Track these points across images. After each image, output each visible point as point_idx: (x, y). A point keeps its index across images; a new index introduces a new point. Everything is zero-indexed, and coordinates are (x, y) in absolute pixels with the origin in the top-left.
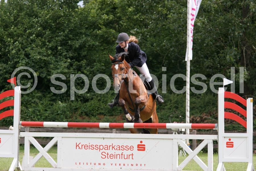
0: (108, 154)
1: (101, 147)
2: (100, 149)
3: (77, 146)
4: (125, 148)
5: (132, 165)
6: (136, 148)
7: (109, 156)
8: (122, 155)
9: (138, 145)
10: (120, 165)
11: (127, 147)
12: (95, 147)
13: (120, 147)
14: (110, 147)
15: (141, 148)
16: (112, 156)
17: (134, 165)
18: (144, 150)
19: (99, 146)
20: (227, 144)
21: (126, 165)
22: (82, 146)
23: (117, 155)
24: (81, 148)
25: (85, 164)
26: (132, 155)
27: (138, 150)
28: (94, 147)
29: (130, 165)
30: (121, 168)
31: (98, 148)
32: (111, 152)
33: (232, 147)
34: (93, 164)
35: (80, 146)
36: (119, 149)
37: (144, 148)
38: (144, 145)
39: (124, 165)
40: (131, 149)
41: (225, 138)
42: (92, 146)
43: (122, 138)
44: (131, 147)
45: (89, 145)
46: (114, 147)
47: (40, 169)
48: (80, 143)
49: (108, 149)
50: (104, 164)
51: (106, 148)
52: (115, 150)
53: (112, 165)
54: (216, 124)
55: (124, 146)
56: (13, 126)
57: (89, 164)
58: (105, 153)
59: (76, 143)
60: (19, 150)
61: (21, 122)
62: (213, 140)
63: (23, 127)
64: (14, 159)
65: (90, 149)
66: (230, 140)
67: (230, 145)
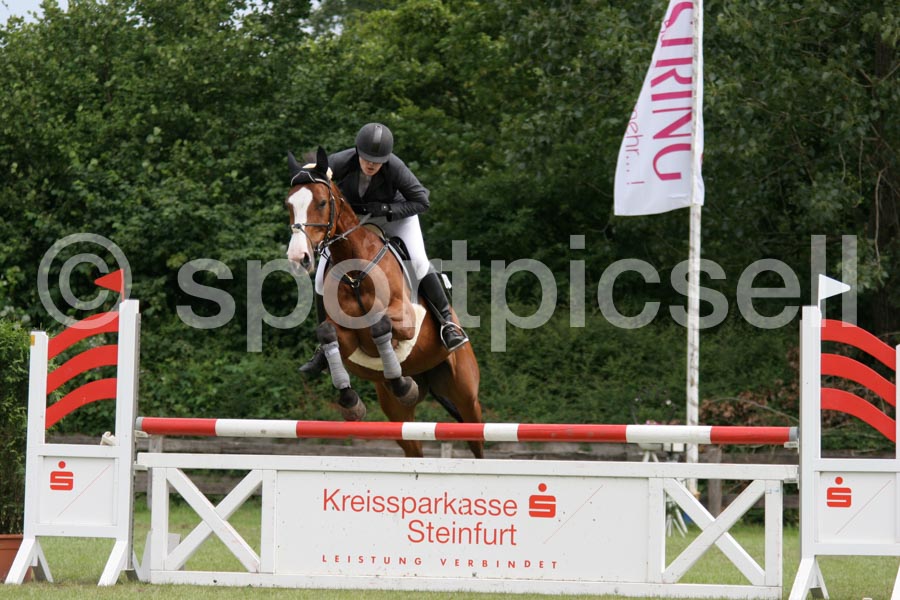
0: (430, 528)
1: (409, 505)
2: (404, 510)
3: (326, 501)
4: (488, 508)
5: (512, 564)
6: (524, 506)
7: (434, 532)
8: (477, 529)
9: (533, 499)
10: (470, 563)
11: (495, 504)
12: (387, 505)
13: (473, 504)
14: (436, 502)
15: (542, 506)
16: (442, 535)
17: (520, 564)
18: (552, 514)
19: (401, 500)
20: (830, 496)
21: (491, 563)
22: (344, 500)
23: (461, 531)
24: (341, 508)
25: (355, 560)
26: (512, 530)
27: (532, 514)
28: (385, 503)
29: (504, 564)
30: (474, 575)
31: (397, 505)
32: (440, 519)
33: (848, 504)
34: (379, 560)
35: (338, 499)
36: (467, 509)
37: (553, 508)
38: (552, 498)
39: (485, 563)
40: (508, 511)
41: (823, 474)
42: (378, 500)
43: (478, 474)
44: (508, 505)
45: (368, 498)
46: (450, 505)
47: (204, 578)
48: (338, 490)
49: (433, 509)
50: (418, 562)
51: (425, 509)
52: (455, 513)
53: (443, 564)
54: (793, 430)
55: (485, 502)
56: (113, 433)
57: (367, 560)
58: (422, 525)
59: (325, 490)
60: (132, 513)
61: (140, 420)
62: (782, 481)
63: (146, 435)
64: (117, 542)
65: (371, 509)
66: (839, 481)
67: (839, 497)
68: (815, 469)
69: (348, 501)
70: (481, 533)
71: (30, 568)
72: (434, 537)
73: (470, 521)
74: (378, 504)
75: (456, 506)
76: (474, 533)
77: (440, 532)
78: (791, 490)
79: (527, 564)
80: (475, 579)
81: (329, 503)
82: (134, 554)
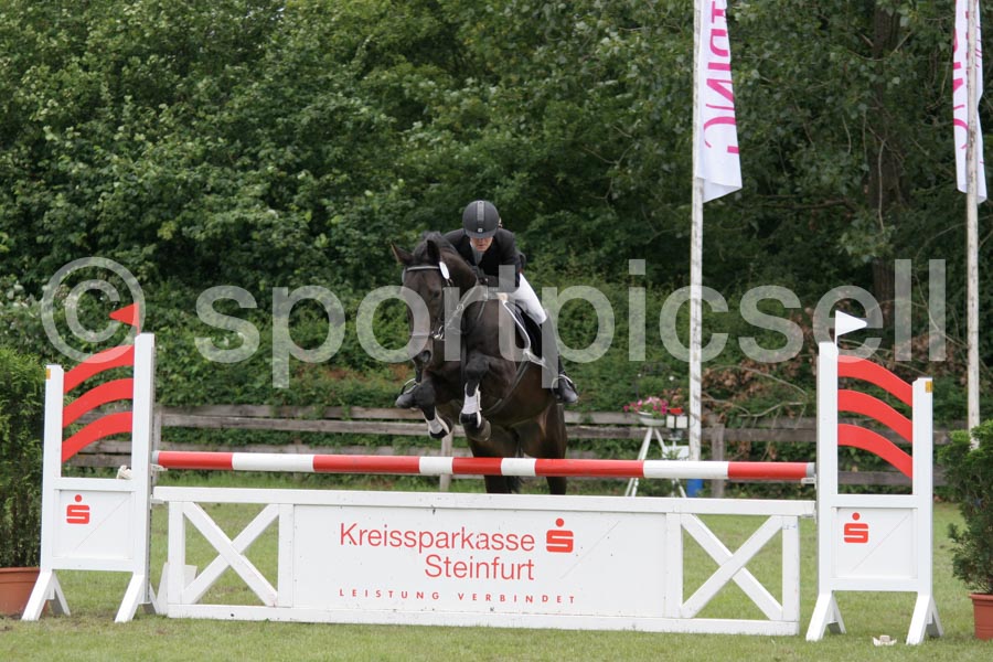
0: (447, 562)
2: (421, 544)
3: (343, 535)
4: (506, 543)
5: (529, 599)
6: (541, 542)
7: (451, 567)
8: (495, 564)
9: (550, 534)
10: (488, 597)
11: (512, 539)
12: (404, 540)
13: (490, 539)
14: (453, 537)
15: (560, 541)
16: (460, 570)
17: (538, 599)
18: (569, 549)
19: (418, 534)
20: (847, 532)
21: (509, 598)
22: (361, 534)
23: (478, 566)
24: (358, 542)
25: (372, 594)
26: (530, 565)
27: (550, 549)
28: (402, 537)
29: (522, 599)
30: (492, 610)
31: (414, 540)
32: (458, 554)
33: (865, 540)
34: (397, 594)
35: (355, 533)
36: (484, 544)
37: (570, 543)
38: (570, 534)
39: (502, 598)
40: (525, 546)
41: (841, 511)
42: (395, 535)
43: (495, 509)
44: (525, 540)
45: (386, 532)
46: (467, 539)
47: (221, 612)
48: (355, 525)
49: (450, 544)
50: (435, 596)
51: (442, 543)
52: (472, 547)
53: (461, 598)
54: (810, 465)
55: (502, 537)
56: (129, 467)
57: (385, 594)
58: (440, 559)
59: (343, 525)
60: (149, 546)
61: (157, 453)
62: (799, 517)
63: (162, 469)
64: (134, 576)
65: (388, 544)
66: (856, 516)
67: (856, 533)
68: (832, 504)
69: (366, 536)
70: (499, 568)
71: (47, 601)
72: (451, 572)
73: (488, 556)
74: (396, 539)
75: (473, 540)
76: (491, 568)
77: (458, 566)
78: (808, 527)
79: (545, 598)
80: (492, 613)
81: (347, 538)
82: (151, 588)
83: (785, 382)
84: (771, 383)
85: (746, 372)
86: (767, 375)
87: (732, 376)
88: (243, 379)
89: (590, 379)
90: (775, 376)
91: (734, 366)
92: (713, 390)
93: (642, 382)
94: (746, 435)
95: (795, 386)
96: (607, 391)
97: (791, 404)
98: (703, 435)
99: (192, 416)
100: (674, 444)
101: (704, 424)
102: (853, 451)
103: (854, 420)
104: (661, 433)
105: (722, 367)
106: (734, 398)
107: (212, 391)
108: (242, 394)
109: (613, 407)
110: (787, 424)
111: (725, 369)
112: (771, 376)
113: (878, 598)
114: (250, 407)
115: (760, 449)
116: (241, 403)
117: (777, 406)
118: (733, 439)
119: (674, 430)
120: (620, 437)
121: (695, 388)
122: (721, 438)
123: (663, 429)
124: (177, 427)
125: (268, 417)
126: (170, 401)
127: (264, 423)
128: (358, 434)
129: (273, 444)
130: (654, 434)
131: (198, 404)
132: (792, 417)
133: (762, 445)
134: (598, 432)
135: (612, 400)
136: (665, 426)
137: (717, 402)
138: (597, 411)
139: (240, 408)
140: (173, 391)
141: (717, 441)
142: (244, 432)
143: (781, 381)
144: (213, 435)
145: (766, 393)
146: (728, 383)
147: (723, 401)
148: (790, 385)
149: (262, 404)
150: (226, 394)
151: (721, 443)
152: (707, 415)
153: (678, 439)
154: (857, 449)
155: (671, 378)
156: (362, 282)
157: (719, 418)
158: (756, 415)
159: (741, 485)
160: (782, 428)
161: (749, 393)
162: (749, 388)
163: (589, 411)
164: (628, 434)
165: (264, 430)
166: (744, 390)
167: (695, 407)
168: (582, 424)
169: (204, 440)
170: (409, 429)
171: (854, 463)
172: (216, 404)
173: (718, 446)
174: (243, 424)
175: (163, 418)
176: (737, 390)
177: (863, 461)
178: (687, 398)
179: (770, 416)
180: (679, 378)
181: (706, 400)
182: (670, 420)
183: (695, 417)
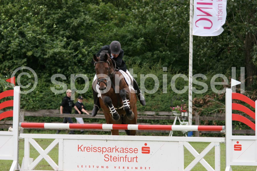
0: (111, 157)
1: (104, 150)
2: (103, 151)
3: (79, 148)
4: (129, 151)
5: (136, 168)
6: (140, 150)
8: (126, 157)
9: (143, 148)
10: (124, 168)
11: (131, 149)
12: (97, 150)
13: (124, 150)
14: (113, 149)
15: (146, 150)
16: (115, 159)
17: (139, 168)
18: (149, 153)
19: (102, 148)
20: (235, 147)
21: (130, 168)
22: (84, 148)
23: (120, 158)
24: (83, 151)
25: (88, 167)
26: (137, 158)
27: (143, 153)
28: (97, 149)
29: (134, 168)
31: (101, 150)
32: (114, 154)
34: (95, 167)
35: (82, 148)
36: (122, 151)
37: (149, 151)
38: (149, 148)
39: (128, 168)
40: (135, 152)
41: (233, 141)
42: (95, 148)
43: (126, 140)
44: (135, 150)
45: (92, 147)
46: (117, 150)
48: (82, 145)
49: (112, 151)
50: (107, 167)
51: (109, 151)
52: (119, 152)
53: (115, 168)
54: (223, 127)
55: (128, 149)
56: (12, 127)
57: (92, 167)
58: (109, 156)
59: (78, 145)
60: (18, 152)
61: (21, 123)
62: (220, 143)
63: (22, 128)
64: (14, 161)
65: (93, 151)
66: (238, 142)
67: (238, 148)
68: (230, 139)
69: (86, 149)
70: (127, 158)
72: (112, 160)
73: (124, 155)
74: (95, 150)
75: (119, 150)
76: (125, 158)
78: (223, 145)
79: (141, 168)
81: (80, 149)
82: (19, 165)
83: (218, 102)
84: (214, 103)
85: (207, 99)
86: (213, 100)
87: (202, 100)
88: (51, 101)
89: (158, 101)
90: (216, 100)
91: (203, 97)
92: (196, 105)
93: (174, 102)
94: (206, 119)
95: (222, 103)
96: (163, 105)
97: (221, 109)
98: (193, 118)
99: (34, 113)
100: (184, 121)
101: (193, 115)
102: (240, 123)
103: (240, 114)
104: (180, 118)
105: (199, 97)
106: (203, 107)
107: (41, 105)
108: (50, 106)
109: (165, 110)
110: (219, 115)
111: (200, 98)
112: (214, 100)
113: (245, 168)
114: (52, 110)
115: (211, 123)
116: (49, 109)
117: (216, 110)
118: (202, 119)
119: (184, 117)
120: (167, 119)
121: (190, 104)
122: (198, 119)
123: (180, 117)
124: (30, 116)
125: (58, 113)
126: (28, 108)
127: (56, 115)
128: (86, 118)
129: (59, 122)
130: (177, 118)
131: (36, 109)
132: (221, 113)
133: (211, 121)
134: (160, 118)
135: (165, 108)
136: (181, 116)
137: (197, 108)
138: (160, 111)
139: (49, 110)
140: (28, 105)
141: (197, 120)
142: (51, 118)
143: (217, 102)
144: (41, 119)
145: (213, 106)
146: (201, 102)
147: (199, 108)
148: (220, 103)
149: (56, 109)
150: (45, 106)
151: (198, 121)
152: (194, 112)
153: (185, 120)
154: (241, 123)
155: (183, 101)
156: (88, 71)
157: (198, 113)
158: (209, 112)
159: (205, 134)
160: (218, 116)
161: (207, 105)
162: (207, 104)
163: (158, 111)
164: (169, 118)
165: (57, 117)
166: (206, 105)
167: (190, 110)
168: (155, 115)
169: (38, 120)
170: (102, 117)
171: (240, 127)
172: (42, 109)
173: (197, 122)
174: (50, 115)
175: (25, 114)
176: (204, 104)
177: (243, 127)
178: (188, 107)
179: (214, 113)
180: (185, 101)
181: (194, 108)
182: (183, 114)
183: (190, 113)
